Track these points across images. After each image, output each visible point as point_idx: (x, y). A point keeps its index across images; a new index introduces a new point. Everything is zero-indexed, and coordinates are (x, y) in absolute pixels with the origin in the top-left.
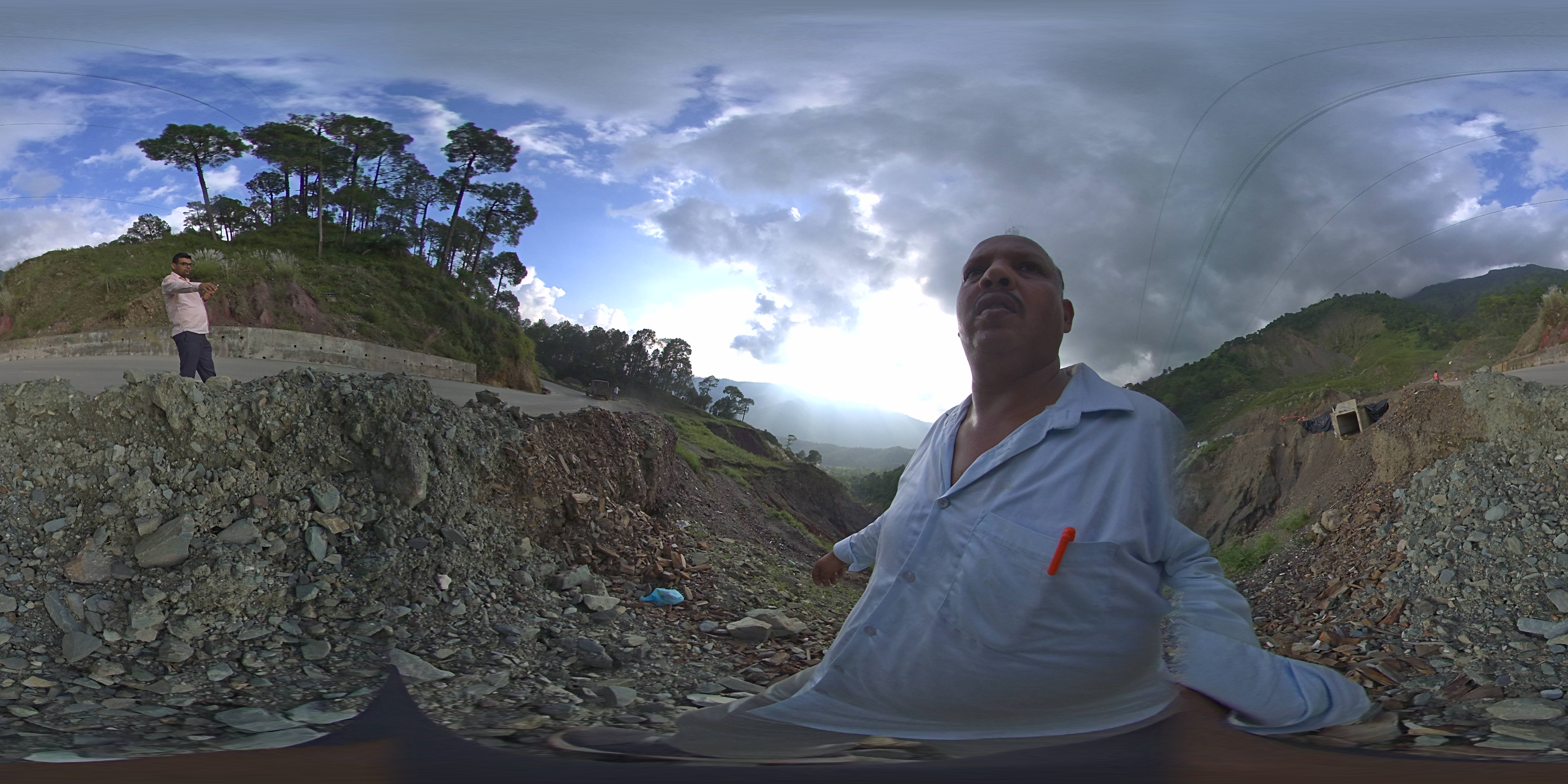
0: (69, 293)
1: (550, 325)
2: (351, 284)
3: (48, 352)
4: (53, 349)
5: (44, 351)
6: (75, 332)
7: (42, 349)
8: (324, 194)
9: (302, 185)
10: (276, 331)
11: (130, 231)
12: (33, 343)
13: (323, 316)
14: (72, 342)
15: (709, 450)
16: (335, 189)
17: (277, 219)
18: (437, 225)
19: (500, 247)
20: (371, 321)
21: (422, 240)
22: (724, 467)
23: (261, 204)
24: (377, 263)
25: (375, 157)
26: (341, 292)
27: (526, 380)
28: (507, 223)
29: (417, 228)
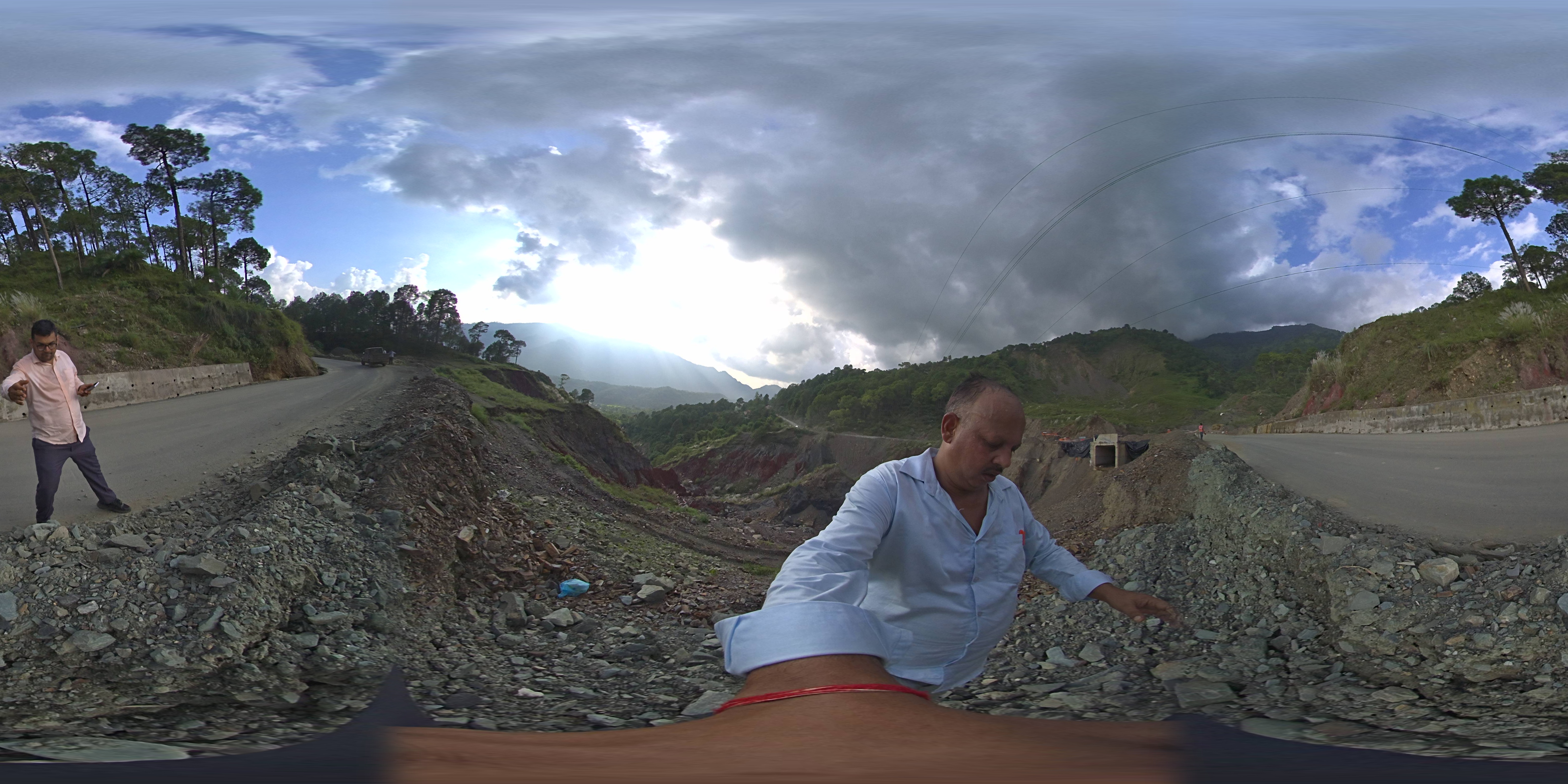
1: (306, 300)
2: (99, 311)
8: (47, 224)
9: (26, 221)
15: (492, 400)
16: (56, 218)
17: (14, 259)
18: (163, 229)
19: (235, 235)
20: (129, 346)
21: (154, 247)
22: (507, 414)
24: (119, 282)
25: (76, 177)
26: (91, 321)
27: (302, 365)
28: (234, 210)
29: (145, 237)
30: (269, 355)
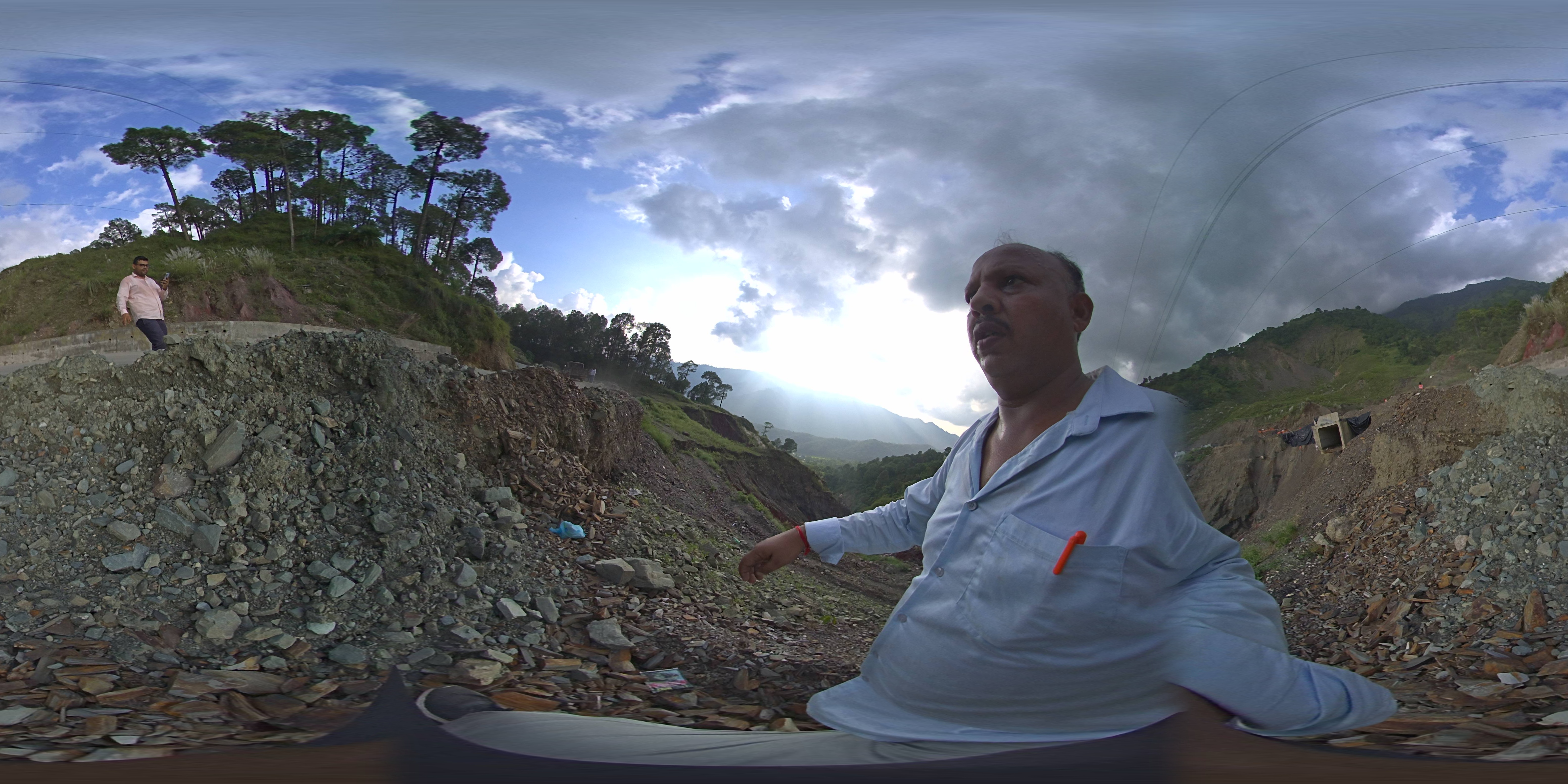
0: (51, 299)
1: (528, 309)
2: (326, 276)
3: (35, 356)
4: (41, 353)
5: (32, 355)
6: (62, 335)
7: (30, 353)
8: (291, 188)
9: (268, 181)
10: (256, 323)
11: (102, 236)
12: (20, 348)
13: (300, 307)
14: (59, 344)
15: (684, 434)
16: (302, 183)
17: (246, 216)
18: (409, 213)
19: (474, 233)
20: (347, 310)
21: (394, 228)
22: (698, 450)
23: (228, 202)
24: (350, 254)
25: (339, 149)
26: (316, 283)
27: (501, 362)
28: (480, 210)
29: (387, 217)
30: (472, 345)
